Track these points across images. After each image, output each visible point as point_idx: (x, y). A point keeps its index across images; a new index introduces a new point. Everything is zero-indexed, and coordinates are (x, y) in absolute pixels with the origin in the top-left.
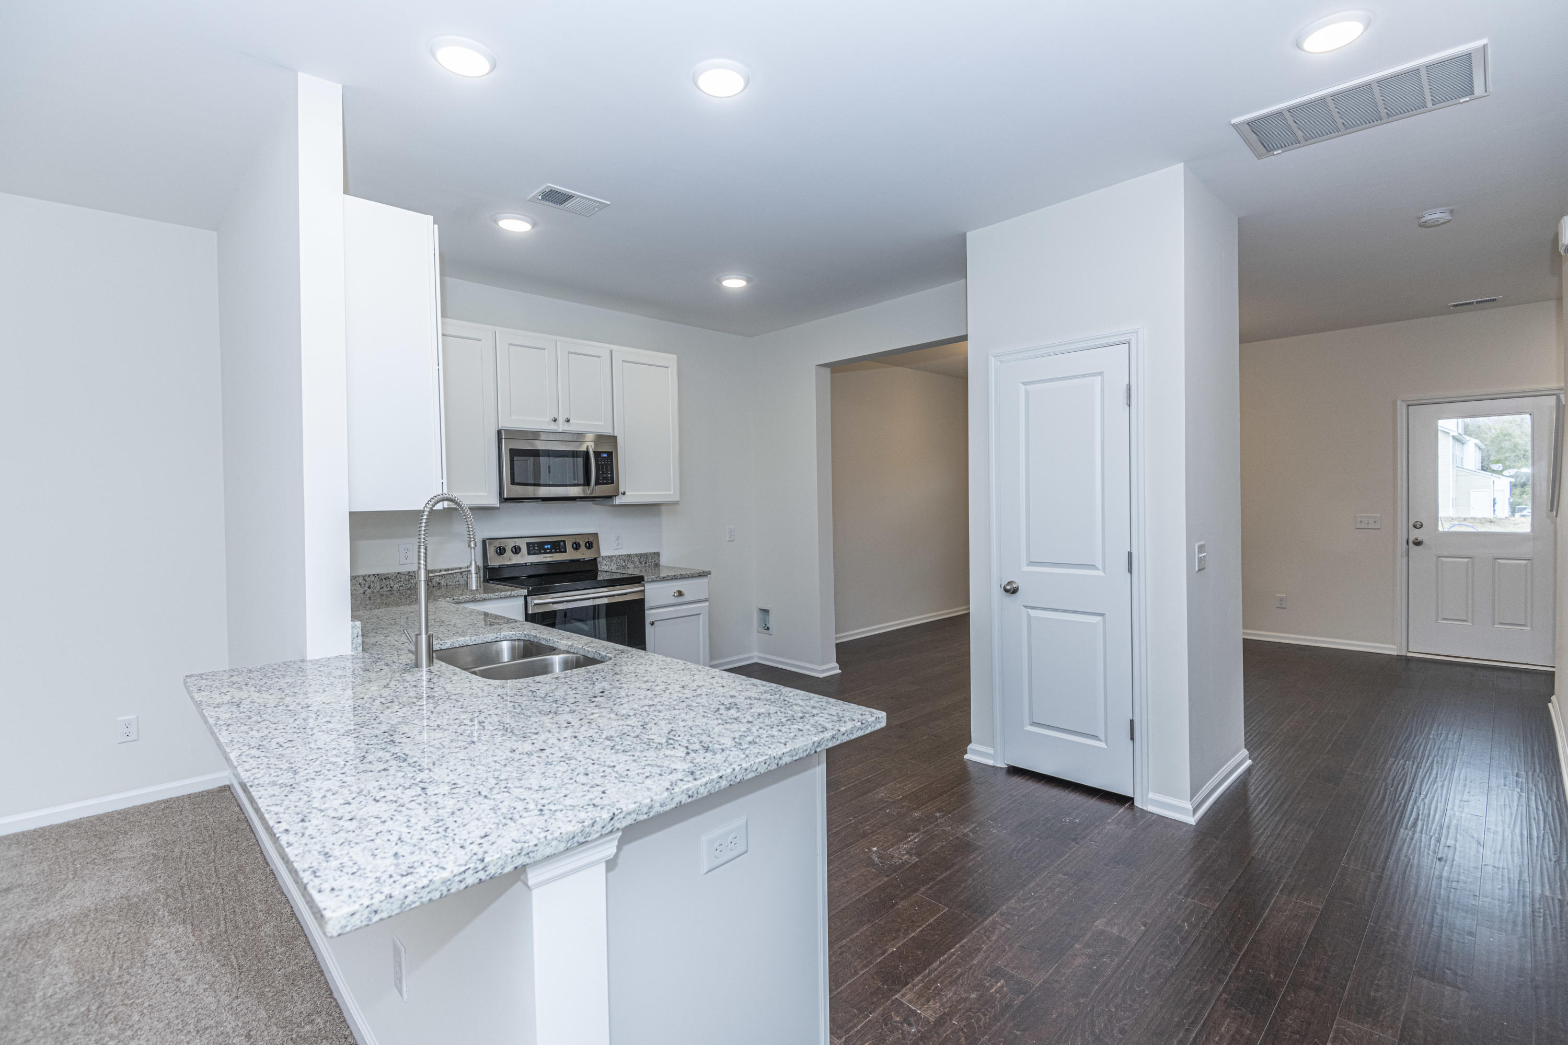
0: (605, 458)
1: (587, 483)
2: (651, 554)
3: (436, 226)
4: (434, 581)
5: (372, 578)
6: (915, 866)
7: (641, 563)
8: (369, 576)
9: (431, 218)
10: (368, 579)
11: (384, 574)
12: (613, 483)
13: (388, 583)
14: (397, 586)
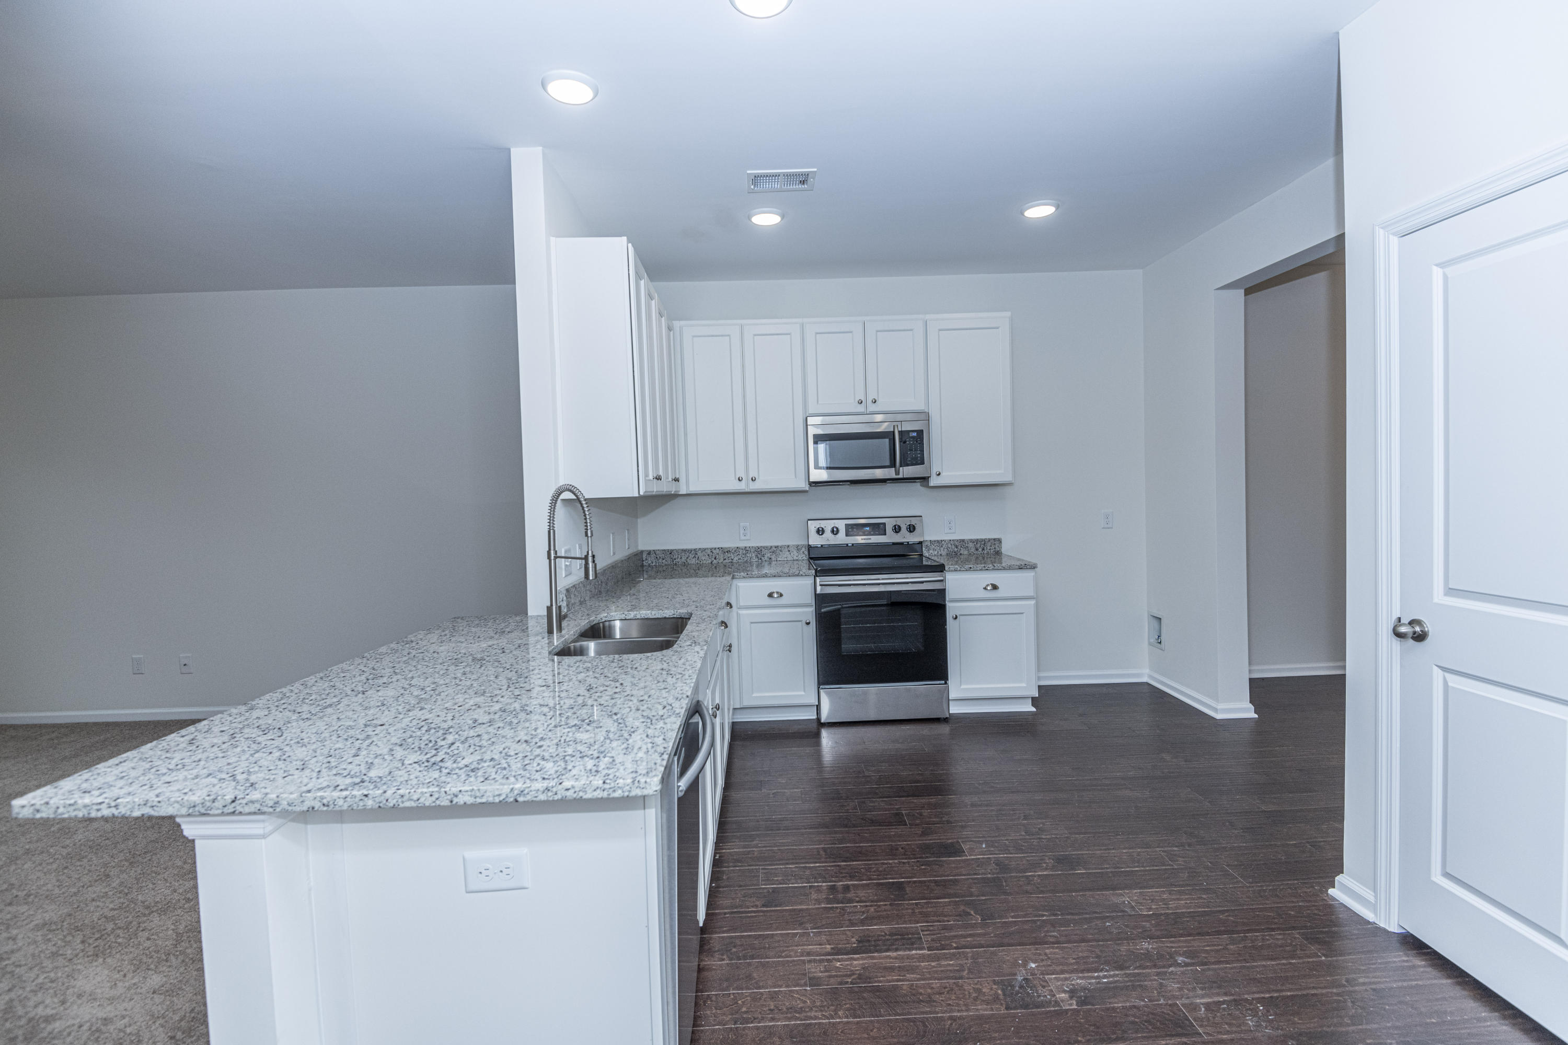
0: (913, 437)
1: (893, 464)
2: (989, 540)
3: (630, 245)
4: (766, 556)
5: (717, 551)
6: (1062, 1013)
7: (977, 550)
8: (715, 548)
9: (625, 239)
10: (714, 551)
11: (726, 548)
12: (923, 463)
13: (729, 555)
14: (736, 559)
